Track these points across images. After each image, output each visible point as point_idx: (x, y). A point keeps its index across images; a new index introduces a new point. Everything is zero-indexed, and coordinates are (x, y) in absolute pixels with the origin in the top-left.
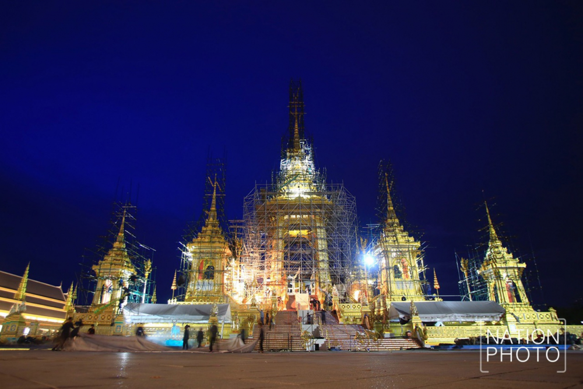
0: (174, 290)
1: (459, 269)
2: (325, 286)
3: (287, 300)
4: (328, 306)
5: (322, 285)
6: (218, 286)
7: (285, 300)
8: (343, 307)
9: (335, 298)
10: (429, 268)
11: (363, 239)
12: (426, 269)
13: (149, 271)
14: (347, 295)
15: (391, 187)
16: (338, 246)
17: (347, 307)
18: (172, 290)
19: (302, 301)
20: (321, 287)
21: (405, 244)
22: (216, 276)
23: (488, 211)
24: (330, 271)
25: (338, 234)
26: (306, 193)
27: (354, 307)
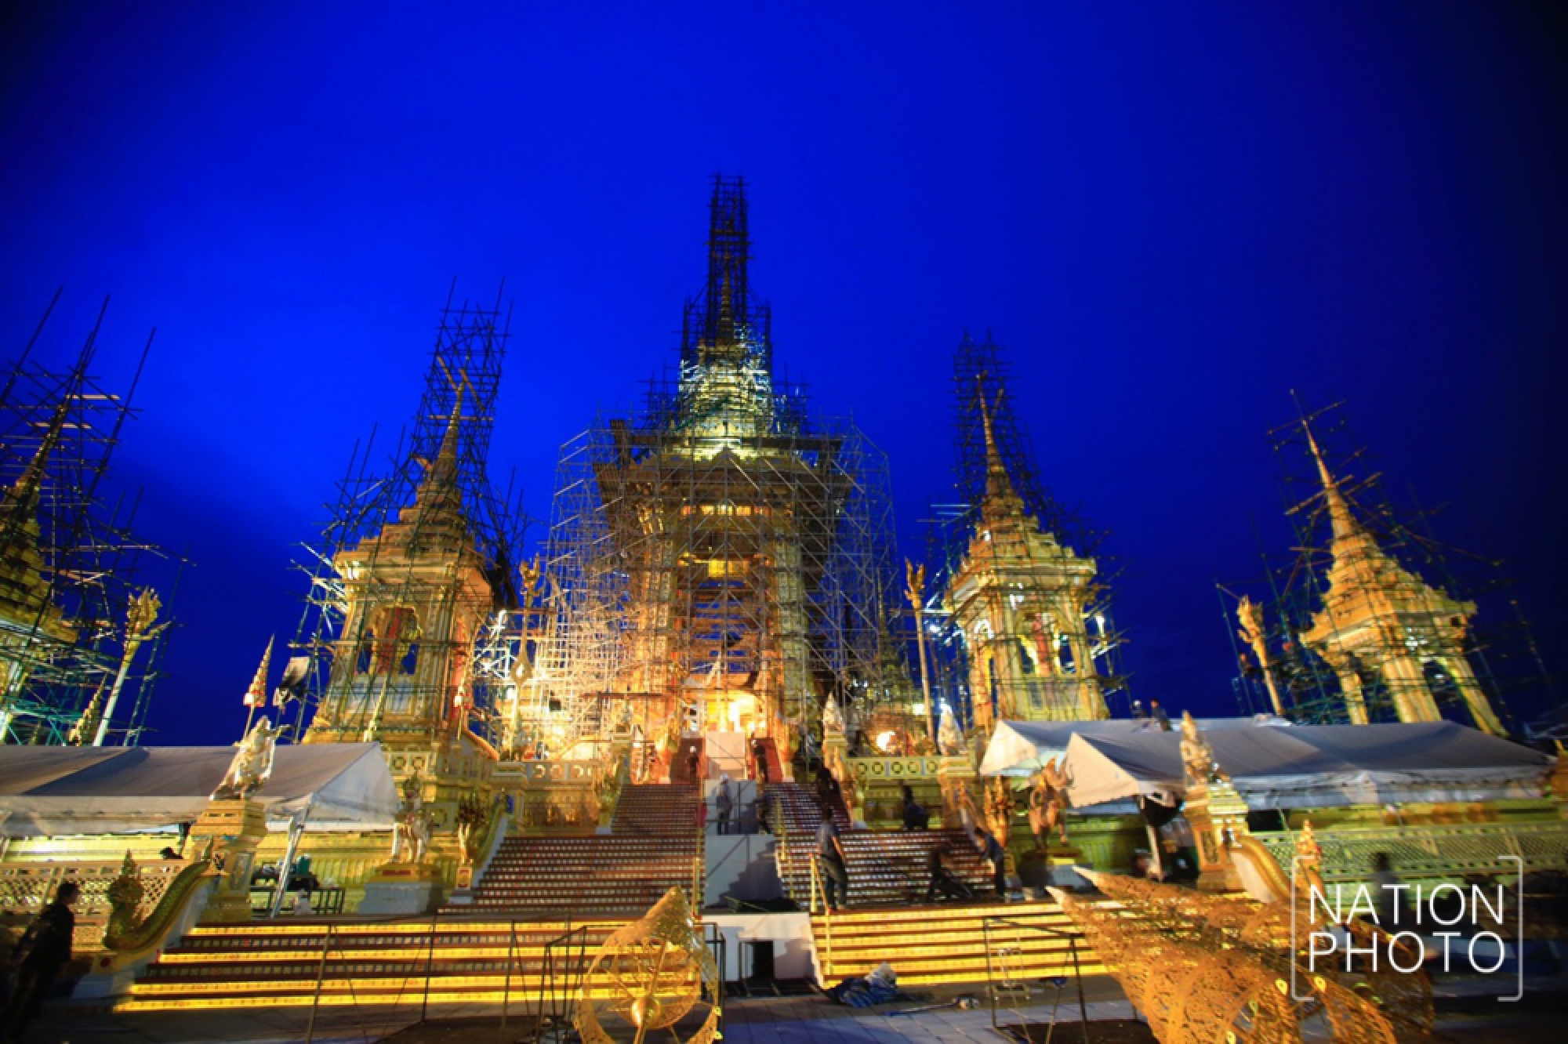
0: (253, 708)
1: (1236, 634)
2: (797, 711)
3: (673, 750)
4: (808, 772)
5: (789, 707)
6: (427, 699)
7: (667, 750)
8: (862, 768)
9: (831, 737)
10: (1127, 641)
11: (913, 565)
12: (1120, 641)
13: (145, 632)
14: (863, 739)
15: (994, 411)
16: (838, 585)
17: (873, 769)
18: (248, 707)
19: (725, 755)
20: (787, 712)
21: (1051, 566)
22: (425, 664)
23: (1314, 449)
24: (815, 660)
25: (838, 551)
26: (745, 442)
27: (897, 768)
